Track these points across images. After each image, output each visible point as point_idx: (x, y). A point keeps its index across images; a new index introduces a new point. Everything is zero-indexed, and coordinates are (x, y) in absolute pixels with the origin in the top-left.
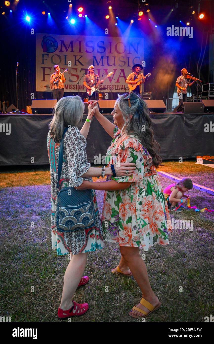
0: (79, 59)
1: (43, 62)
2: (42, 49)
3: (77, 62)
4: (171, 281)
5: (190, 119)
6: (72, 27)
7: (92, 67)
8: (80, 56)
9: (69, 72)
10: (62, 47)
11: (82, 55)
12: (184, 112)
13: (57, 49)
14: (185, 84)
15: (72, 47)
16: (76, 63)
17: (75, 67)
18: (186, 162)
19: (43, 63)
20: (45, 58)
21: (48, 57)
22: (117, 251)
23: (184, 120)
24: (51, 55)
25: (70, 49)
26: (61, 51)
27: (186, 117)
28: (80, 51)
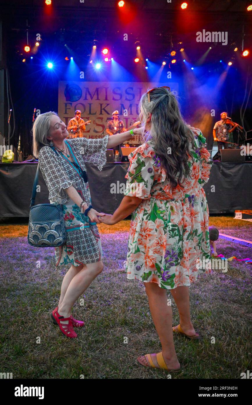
0: (105, 107)
1: (66, 111)
2: (65, 98)
3: (103, 110)
4: (176, 320)
5: (228, 168)
6: (97, 72)
7: (116, 113)
8: (106, 104)
9: (94, 121)
10: (86, 94)
11: (109, 103)
12: (221, 160)
13: (81, 97)
14: (223, 130)
15: (98, 95)
16: (101, 111)
17: (101, 116)
18: (223, 217)
19: (66, 113)
20: (68, 107)
21: (71, 106)
22: (122, 292)
23: (221, 169)
24: (74, 104)
25: (95, 97)
26: (86, 99)
27: (223, 166)
28: (106, 99)
